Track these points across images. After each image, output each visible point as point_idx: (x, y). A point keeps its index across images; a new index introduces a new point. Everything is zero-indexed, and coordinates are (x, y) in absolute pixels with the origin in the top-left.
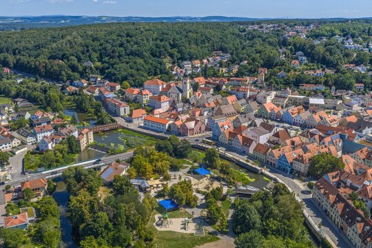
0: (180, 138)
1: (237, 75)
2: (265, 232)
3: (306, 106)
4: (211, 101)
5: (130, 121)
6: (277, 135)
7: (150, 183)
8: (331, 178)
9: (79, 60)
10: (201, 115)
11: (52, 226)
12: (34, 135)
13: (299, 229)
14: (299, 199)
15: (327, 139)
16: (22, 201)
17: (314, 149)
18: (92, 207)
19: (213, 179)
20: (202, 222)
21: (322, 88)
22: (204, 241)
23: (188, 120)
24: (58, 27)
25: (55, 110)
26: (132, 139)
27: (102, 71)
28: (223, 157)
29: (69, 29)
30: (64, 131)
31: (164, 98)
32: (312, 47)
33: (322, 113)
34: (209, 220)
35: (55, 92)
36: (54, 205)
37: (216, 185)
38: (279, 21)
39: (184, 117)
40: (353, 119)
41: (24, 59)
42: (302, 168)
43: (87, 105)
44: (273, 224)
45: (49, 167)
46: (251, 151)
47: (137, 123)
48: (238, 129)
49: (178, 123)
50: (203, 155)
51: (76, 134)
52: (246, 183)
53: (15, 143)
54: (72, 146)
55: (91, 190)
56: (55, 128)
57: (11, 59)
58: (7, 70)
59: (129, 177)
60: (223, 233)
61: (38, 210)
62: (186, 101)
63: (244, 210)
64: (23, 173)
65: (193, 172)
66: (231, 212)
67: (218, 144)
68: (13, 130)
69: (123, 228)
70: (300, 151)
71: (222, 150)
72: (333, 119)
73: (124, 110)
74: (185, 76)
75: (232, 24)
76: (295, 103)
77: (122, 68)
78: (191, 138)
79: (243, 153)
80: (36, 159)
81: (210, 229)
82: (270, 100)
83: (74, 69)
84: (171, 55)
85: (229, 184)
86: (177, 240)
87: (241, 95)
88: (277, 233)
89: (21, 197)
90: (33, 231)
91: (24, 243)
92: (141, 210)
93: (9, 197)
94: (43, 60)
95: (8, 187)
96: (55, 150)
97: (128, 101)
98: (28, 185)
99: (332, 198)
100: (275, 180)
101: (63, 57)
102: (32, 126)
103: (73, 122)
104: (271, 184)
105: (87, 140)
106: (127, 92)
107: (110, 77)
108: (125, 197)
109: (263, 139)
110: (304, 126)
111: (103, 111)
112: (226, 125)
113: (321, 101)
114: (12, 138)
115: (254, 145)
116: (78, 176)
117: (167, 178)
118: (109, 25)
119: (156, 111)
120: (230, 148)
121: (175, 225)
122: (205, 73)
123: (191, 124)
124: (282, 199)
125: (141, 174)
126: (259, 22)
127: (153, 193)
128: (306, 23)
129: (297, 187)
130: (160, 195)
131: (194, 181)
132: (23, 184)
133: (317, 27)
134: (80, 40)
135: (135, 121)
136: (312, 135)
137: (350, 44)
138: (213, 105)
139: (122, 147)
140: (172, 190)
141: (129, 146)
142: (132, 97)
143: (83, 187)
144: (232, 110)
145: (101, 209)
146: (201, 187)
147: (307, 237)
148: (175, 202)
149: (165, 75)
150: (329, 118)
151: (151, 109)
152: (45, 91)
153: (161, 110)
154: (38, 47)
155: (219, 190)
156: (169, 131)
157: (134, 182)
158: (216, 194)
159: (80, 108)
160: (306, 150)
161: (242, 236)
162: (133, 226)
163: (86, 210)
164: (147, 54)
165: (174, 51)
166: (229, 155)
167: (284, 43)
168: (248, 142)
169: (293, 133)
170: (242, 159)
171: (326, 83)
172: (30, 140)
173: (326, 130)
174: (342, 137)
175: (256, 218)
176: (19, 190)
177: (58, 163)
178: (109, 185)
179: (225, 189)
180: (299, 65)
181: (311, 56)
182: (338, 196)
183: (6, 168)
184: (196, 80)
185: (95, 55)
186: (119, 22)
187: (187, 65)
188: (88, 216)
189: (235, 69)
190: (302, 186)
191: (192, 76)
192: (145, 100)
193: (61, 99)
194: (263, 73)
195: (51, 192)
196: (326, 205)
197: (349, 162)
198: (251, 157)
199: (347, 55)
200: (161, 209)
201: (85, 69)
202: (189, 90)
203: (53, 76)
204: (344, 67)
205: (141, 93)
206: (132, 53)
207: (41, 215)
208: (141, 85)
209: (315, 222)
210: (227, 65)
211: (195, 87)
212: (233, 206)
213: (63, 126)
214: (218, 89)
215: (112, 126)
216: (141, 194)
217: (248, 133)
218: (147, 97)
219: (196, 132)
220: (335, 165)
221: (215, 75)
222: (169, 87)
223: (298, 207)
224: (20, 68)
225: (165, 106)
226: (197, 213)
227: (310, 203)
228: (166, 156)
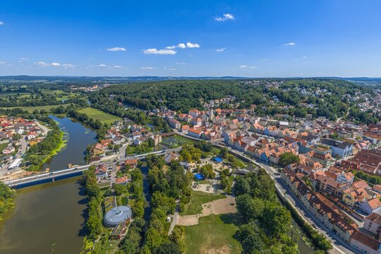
0: (207, 141)
1: (239, 108)
2: (252, 195)
3: (278, 126)
4: (224, 122)
5: (181, 131)
6: (260, 141)
7: (190, 164)
8: (292, 167)
9: (156, 99)
10: (218, 129)
11: (139, 184)
12: (132, 137)
13: (272, 195)
14: (273, 178)
15: (290, 145)
16: (125, 170)
17: (282, 150)
18: (159, 176)
19: (224, 164)
20: (217, 187)
21: (288, 116)
22: (218, 198)
23: (212, 131)
24: (146, 82)
25: (143, 124)
26: (181, 141)
27: (167, 105)
28: (230, 152)
29: (151, 83)
30: (147, 135)
31: (199, 119)
32: (282, 93)
33: (287, 130)
34: (222, 187)
35: (143, 115)
36: (141, 173)
37: (226, 167)
38: (263, 79)
39: (209, 130)
40: (305, 134)
41: (129, 98)
42: (275, 160)
43: (159, 122)
44: (258, 191)
45: (139, 154)
46: (246, 150)
47: (184, 132)
48: (239, 137)
49: (206, 133)
50: (219, 151)
51: (153, 137)
52: (243, 167)
53: (123, 140)
54: (151, 143)
55: (159, 167)
56: (143, 134)
57: (123, 98)
58: (120, 103)
59: (179, 161)
60: (229, 194)
61: (132, 175)
62: (210, 121)
63: (241, 182)
64: (126, 156)
65: (213, 160)
66: (234, 183)
67: (227, 145)
68: (122, 134)
69: (175, 187)
70: (274, 151)
71: (229, 149)
72: (294, 134)
73: (178, 125)
74: (211, 108)
75: (237, 81)
76: (271, 124)
77: (178, 103)
78: (213, 141)
79: (241, 151)
80: (132, 149)
81: (222, 191)
82: (257, 122)
83: (153, 103)
84: (204, 97)
85: (233, 167)
86: (204, 196)
87: (241, 119)
88: (260, 196)
89: (124, 168)
90: (129, 186)
91: (125, 192)
92: (184, 178)
93: (118, 168)
94: (138, 98)
95: (118, 163)
96: (142, 145)
97: (180, 120)
98: (128, 162)
99: (292, 178)
100: (259, 166)
101: (148, 97)
102: (131, 132)
103: (152, 131)
104: (257, 168)
105: (158, 140)
106: (180, 116)
107: (171, 108)
108: (177, 171)
109: (253, 144)
110: (276, 137)
111: (167, 125)
112: (232, 135)
113: (287, 123)
114: (121, 138)
115: (247, 146)
116: (153, 159)
117: (199, 162)
118: (172, 81)
119: (195, 126)
120: (234, 148)
121: (202, 188)
122: (221, 107)
123: (213, 134)
124: (263, 177)
125: (186, 160)
126: (252, 80)
127: (191, 170)
128: (279, 80)
129: (272, 171)
130: (195, 171)
131: (214, 165)
132: (125, 161)
133: (285, 83)
134: (157, 89)
135: (183, 131)
136: (281, 142)
137: (304, 92)
138: (225, 124)
139: (176, 145)
140: (202, 169)
141: (180, 144)
142: (182, 119)
143: (155, 164)
144: (236, 127)
145: (164, 177)
146: (218, 168)
147: (277, 199)
148: (203, 175)
149: (200, 107)
150: (291, 133)
151: (192, 125)
152: (138, 114)
153: (197, 126)
154: (136, 92)
155: (227, 170)
156: (201, 137)
157: (182, 163)
158: (225, 172)
159: (155, 123)
160: (277, 151)
161: (240, 197)
162: (180, 187)
163: (156, 177)
164: (191, 96)
165: (205, 95)
166: (233, 151)
167: (266, 91)
168: (244, 144)
169: (270, 141)
170: (241, 154)
171: (290, 114)
172: (130, 139)
173: (289, 140)
174: (299, 144)
175: (248, 187)
176: (123, 164)
177: (143, 151)
178: (169, 164)
179: (231, 170)
180: (274, 103)
181: (281, 98)
182: (296, 177)
183: (118, 153)
184: (216, 110)
185: (164, 97)
186: (177, 79)
187: (212, 102)
188: (157, 180)
189: (238, 105)
190: (274, 170)
191: (214, 108)
192: (189, 120)
193: (146, 118)
194: (254, 107)
195: (139, 166)
196: (288, 182)
197: (303, 159)
198: (245, 153)
199: (302, 98)
200: (195, 179)
201: (159, 103)
202: (212, 116)
203: (143, 107)
204: (300, 104)
205: (187, 116)
206: (183, 96)
207: (134, 178)
208: (187, 113)
209: (282, 192)
210: (234, 103)
211: (216, 114)
212: (235, 180)
213: (147, 133)
214: (228, 115)
215: (171, 133)
216: (185, 170)
217: (244, 140)
218: (190, 119)
219: (215, 138)
220: (294, 160)
221: (227, 108)
222: (202, 114)
223: (272, 182)
224: (127, 103)
225: (199, 124)
226: (215, 182)
227: (279, 180)
228: (199, 150)
